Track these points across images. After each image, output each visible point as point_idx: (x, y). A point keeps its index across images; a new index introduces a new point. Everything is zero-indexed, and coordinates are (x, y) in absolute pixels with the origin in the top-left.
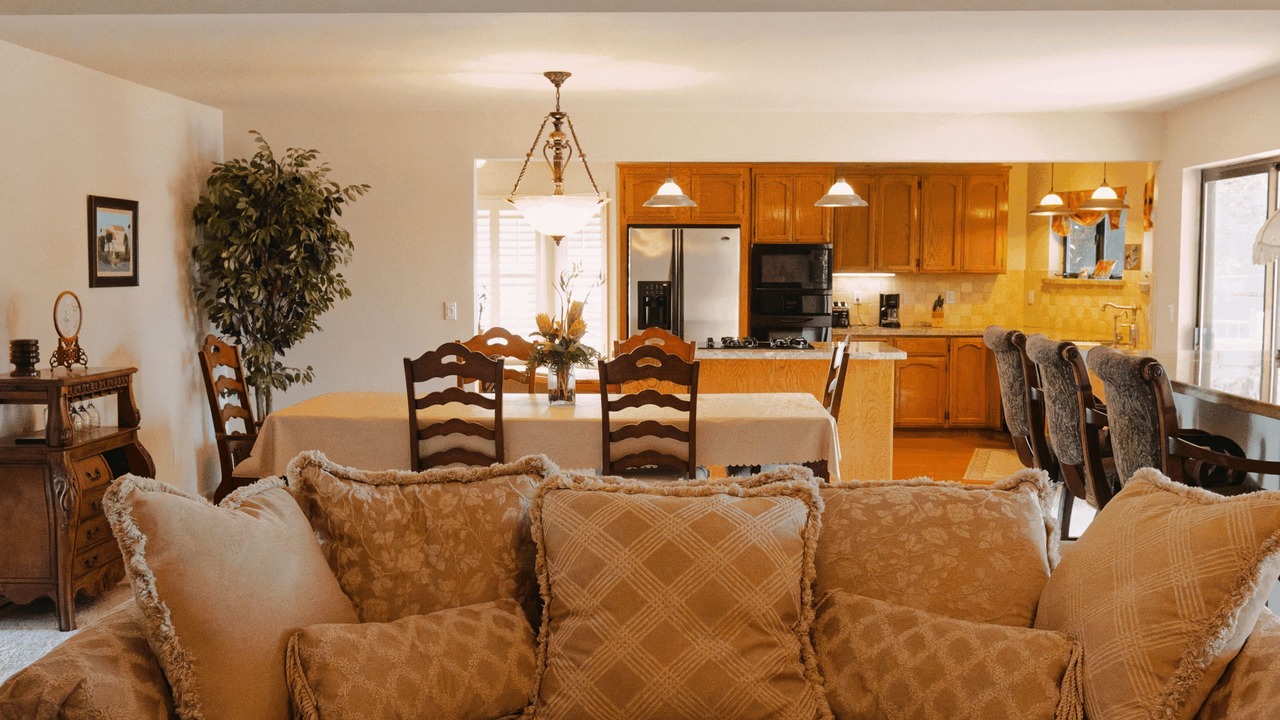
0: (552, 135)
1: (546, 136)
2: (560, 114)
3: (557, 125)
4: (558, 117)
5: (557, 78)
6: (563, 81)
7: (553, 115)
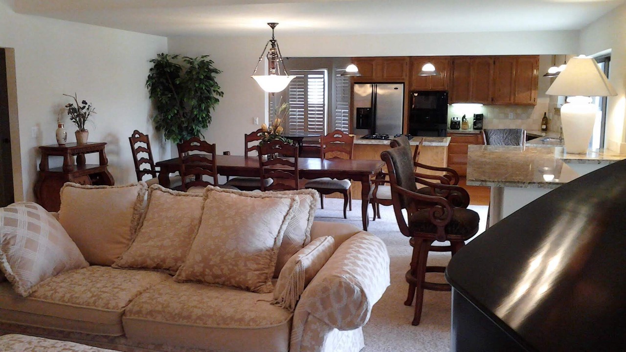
0: (271, 49)
1: (268, 50)
2: (274, 40)
3: (273, 45)
4: (273, 42)
5: (273, 25)
6: (275, 27)
7: (271, 41)
